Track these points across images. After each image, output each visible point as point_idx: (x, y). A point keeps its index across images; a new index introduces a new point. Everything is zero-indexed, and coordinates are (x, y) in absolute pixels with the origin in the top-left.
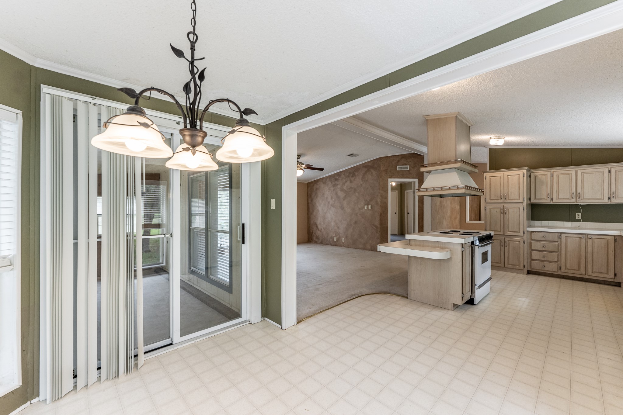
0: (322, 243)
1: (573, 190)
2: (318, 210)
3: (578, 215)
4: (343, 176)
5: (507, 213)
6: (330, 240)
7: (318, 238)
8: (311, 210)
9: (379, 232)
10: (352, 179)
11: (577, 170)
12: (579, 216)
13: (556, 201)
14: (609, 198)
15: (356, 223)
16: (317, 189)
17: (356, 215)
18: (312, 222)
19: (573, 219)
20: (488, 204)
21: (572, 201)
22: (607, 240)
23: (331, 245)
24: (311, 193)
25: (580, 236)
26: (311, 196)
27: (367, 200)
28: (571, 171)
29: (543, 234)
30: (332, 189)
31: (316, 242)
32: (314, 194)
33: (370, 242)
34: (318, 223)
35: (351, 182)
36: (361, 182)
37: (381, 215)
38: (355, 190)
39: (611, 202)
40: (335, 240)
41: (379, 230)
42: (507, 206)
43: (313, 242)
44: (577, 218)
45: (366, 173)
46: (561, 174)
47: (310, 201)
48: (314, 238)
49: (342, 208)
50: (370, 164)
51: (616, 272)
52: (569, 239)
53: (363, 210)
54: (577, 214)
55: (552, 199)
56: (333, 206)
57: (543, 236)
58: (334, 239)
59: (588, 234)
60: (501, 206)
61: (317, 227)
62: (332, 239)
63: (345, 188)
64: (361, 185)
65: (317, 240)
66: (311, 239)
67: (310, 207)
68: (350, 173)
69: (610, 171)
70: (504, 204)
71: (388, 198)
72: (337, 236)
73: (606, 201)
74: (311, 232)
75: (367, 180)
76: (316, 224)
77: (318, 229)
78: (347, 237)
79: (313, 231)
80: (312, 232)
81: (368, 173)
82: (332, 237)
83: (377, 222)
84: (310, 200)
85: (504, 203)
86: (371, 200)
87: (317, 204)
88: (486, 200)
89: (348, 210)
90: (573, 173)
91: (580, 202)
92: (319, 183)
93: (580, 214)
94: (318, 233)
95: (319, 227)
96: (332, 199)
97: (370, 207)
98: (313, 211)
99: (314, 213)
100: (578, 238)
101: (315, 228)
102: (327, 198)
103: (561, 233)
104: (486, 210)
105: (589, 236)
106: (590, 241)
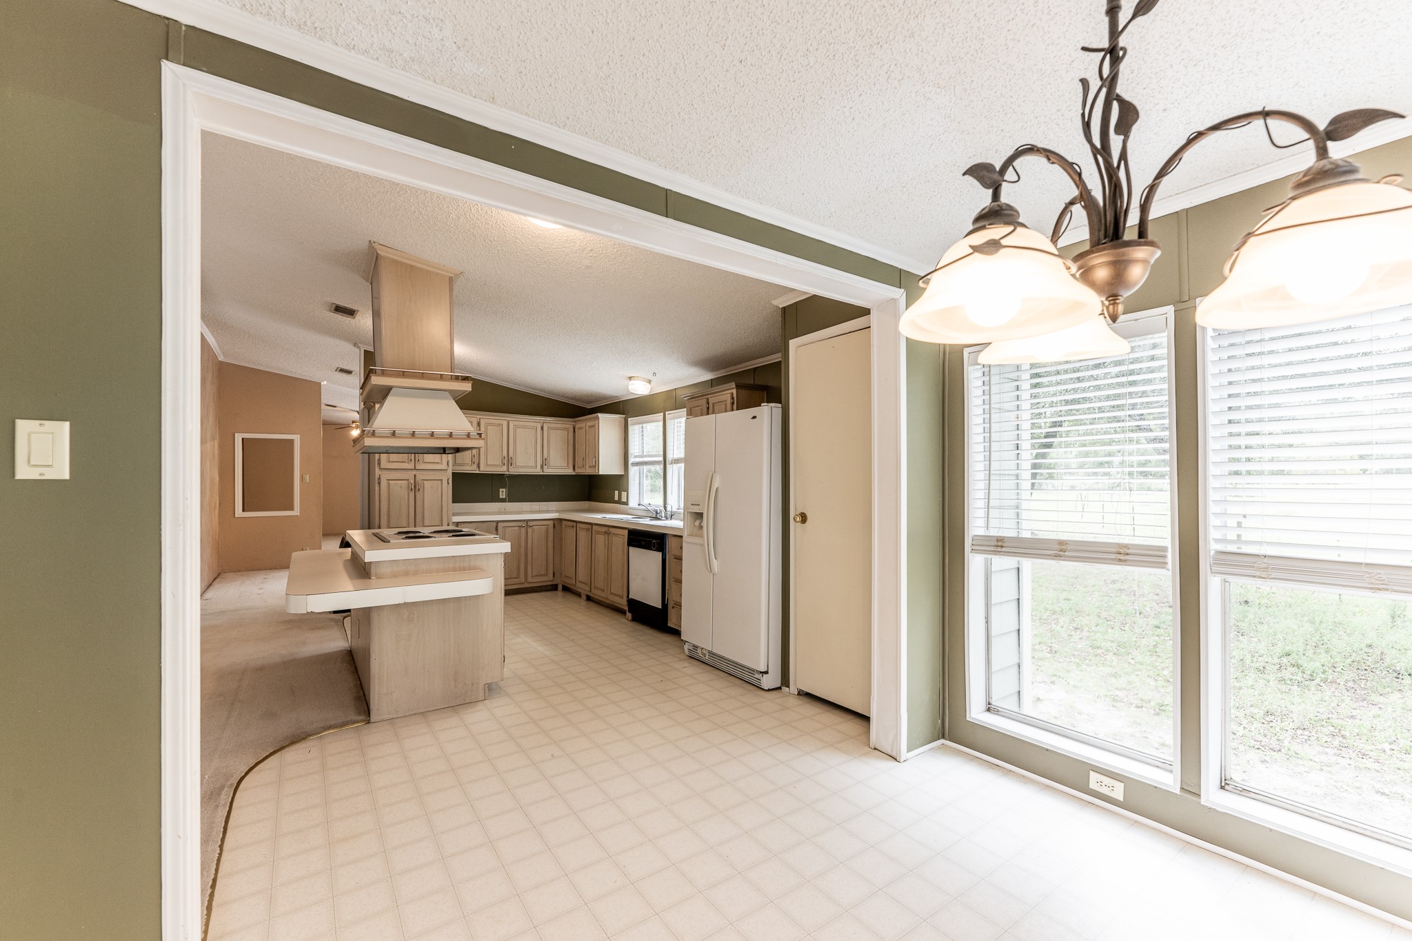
1: (505, 453)
3: (503, 492)
5: (421, 490)
11: (510, 421)
12: (503, 493)
13: (484, 469)
14: (542, 467)
19: (495, 499)
20: (384, 472)
21: (502, 470)
22: (546, 527)
25: (520, 524)
28: (502, 420)
39: (543, 472)
42: (420, 476)
44: (501, 496)
46: (491, 424)
51: (555, 570)
52: (508, 530)
54: (500, 490)
55: (479, 466)
59: (527, 521)
60: (410, 475)
69: (542, 428)
70: (415, 472)
73: (537, 471)
85: (415, 469)
88: (379, 464)
90: (505, 424)
91: (514, 471)
93: (504, 490)
100: (517, 528)
103: (498, 522)
104: (379, 483)
105: (529, 523)
106: (530, 530)
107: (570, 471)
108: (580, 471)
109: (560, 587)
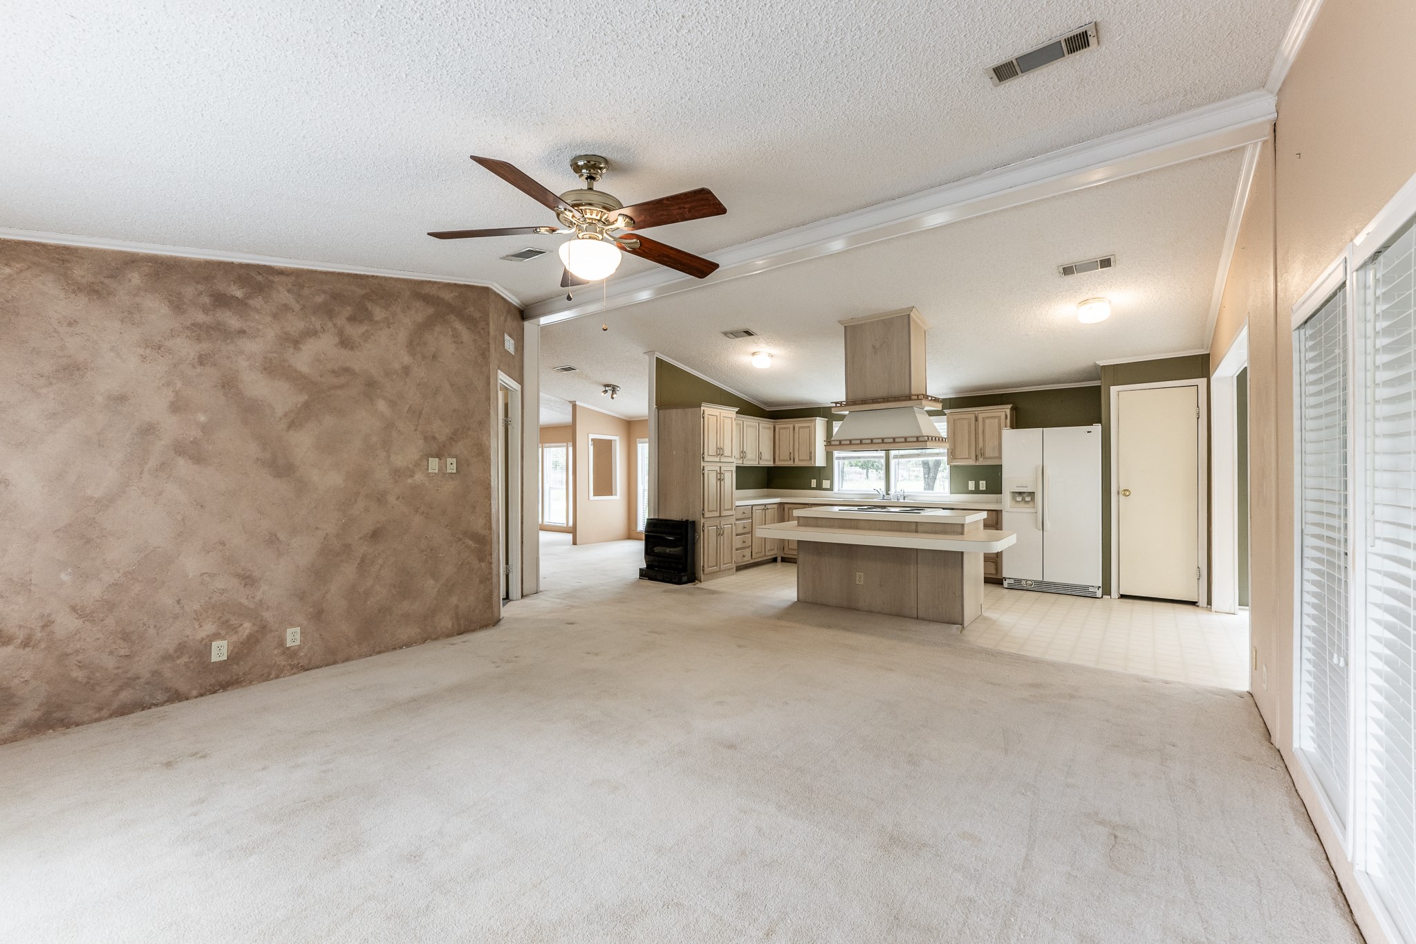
1: (742, 449)
4: (282, 295)
5: (723, 479)
6: (162, 674)
10: (354, 331)
15: (375, 535)
17: (379, 498)
20: (706, 464)
23: (177, 697)
27: (434, 438)
30: (187, 348)
33: (454, 600)
35: (345, 343)
36: (407, 359)
38: (371, 385)
40: (217, 657)
42: (723, 468)
45: (427, 325)
49: (281, 469)
50: (447, 296)
52: (756, 512)
53: (419, 477)
55: (744, 460)
57: (743, 512)
58: (203, 656)
59: (765, 505)
60: (718, 467)
63: (302, 360)
64: (406, 370)
68: (337, 297)
69: (759, 428)
70: (720, 464)
72: (235, 629)
75: (434, 357)
78: (318, 615)
81: (438, 329)
86: (454, 437)
88: (703, 457)
89: (326, 480)
97: (451, 465)
103: (752, 506)
104: (703, 473)
108: (781, 463)
109: (779, 559)
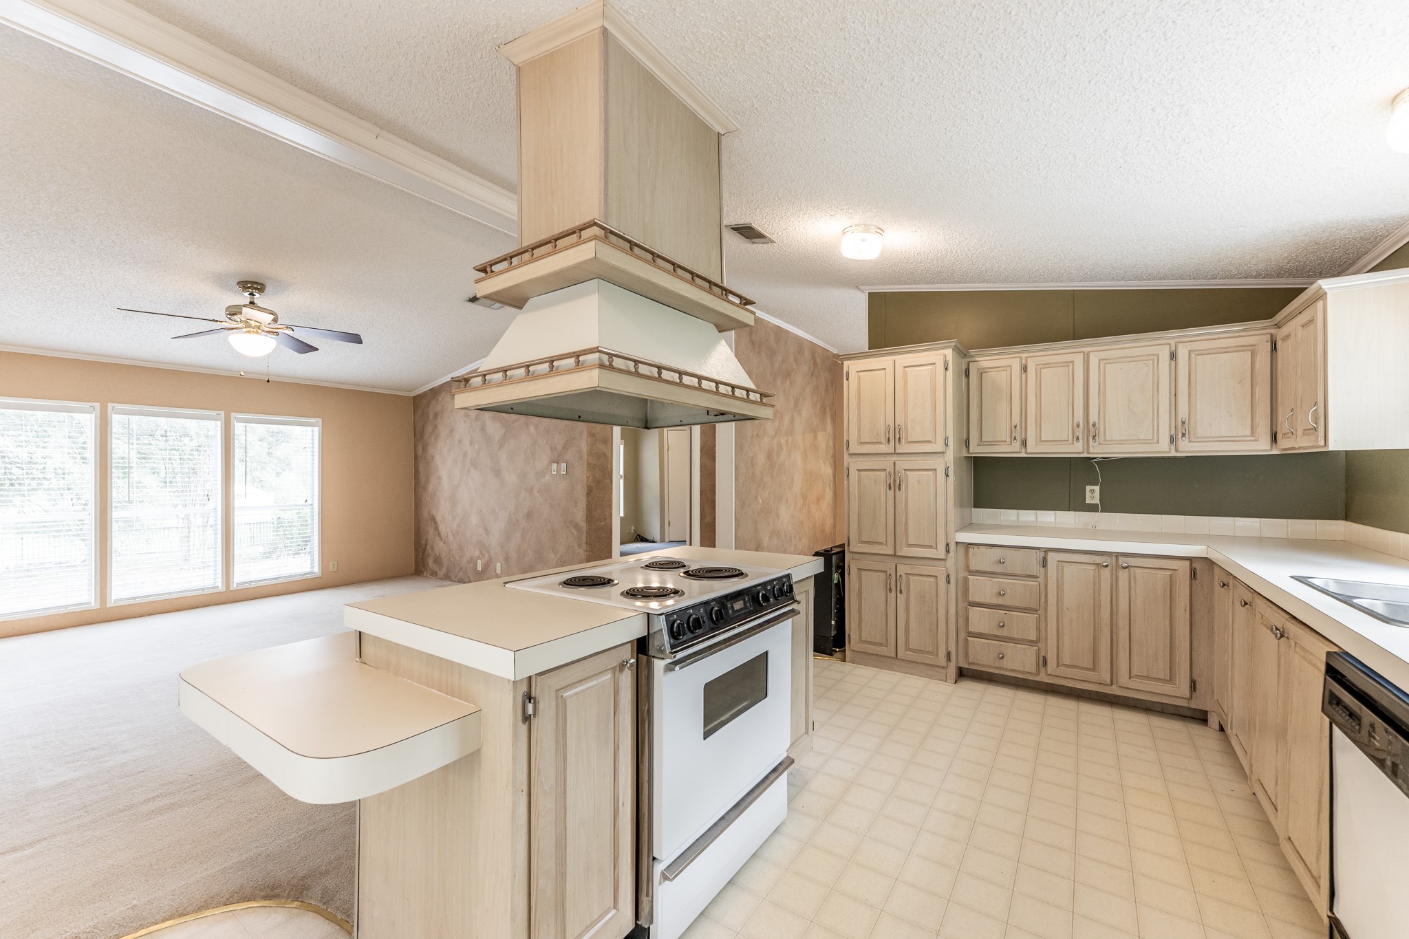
0: (447, 577)
1: (1079, 416)
2: (439, 478)
3: (1092, 491)
5: (903, 487)
6: (466, 568)
7: (438, 560)
8: (422, 478)
9: (585, 545)
11: (1089, 352)
12: (1093, 494)
13: (1035, 449)
14: (1173, 440)
15: (529, 515)
16: (436, 415)
17: (530, 491)
18: (425, 515)
19: (1077, 504)
20: (854, 459)
21: (1075, 449)
22: (1169, 573)
24: (424, 427)
25: (1098, 559)
26: (422, 435)
27: (556, 448)
28: (1071, 354)
29: (995, 554)
31: (434, 574)
32: (429, 429)
34: (438, 518)
37: (589, 492)
39: (1177, 451)
40: (479, 568)
41: (584, 537)
42: (902, 464)
43: (429, 575)
44: (1088, 501)
46: (1048, 365)
47: (420, 452)
48: (430, 561)
49: (497, 472)
51: (1195, 677)
52: (1069, 571)
53: (547, 477)
54: (1088, 488)
55: (1024, 443)
56: (474, 464)
57: (998, 558)
58: (476, 565)
59: (1118, 555)
60: (887, 463)
61: (437, 528)
62: (472, 565)
65: (436, 569)
66: (424, 566)
67: (421, 469)
69: (1173, 356)
70: (895, 458)
71: (612, 442)
72: (483, 555)
73: (1163, 448)
74: (423, 542)
76: (433, 519)
77: (439, 535)
78: (507, 559)
79: (427, 540)
80: (426, 545)
82: (471, 559)
83: (580, 515)
84: (420, 448)
85: (895, 453)
86: (566, 447)
87: (438, 460)
88: (848, 446)
89: (511, 478)
90: (1078, 360)
91: (1098, 451)
92: (442, 396)
93: (1097, 488)
94: (439, 547)
95: (442, 528)
96: (471, 443)
97: (563, 468)
98: (428, 481)
99: (431, 488)
100: (1093, 567)
101: (431, 531)
102: (460, 441)
103: (1048, 550)
104: (848, 476)
105: (1121, 560)
106: (1123, 575)
107: (1261, 446)
108: (1288, 444)
